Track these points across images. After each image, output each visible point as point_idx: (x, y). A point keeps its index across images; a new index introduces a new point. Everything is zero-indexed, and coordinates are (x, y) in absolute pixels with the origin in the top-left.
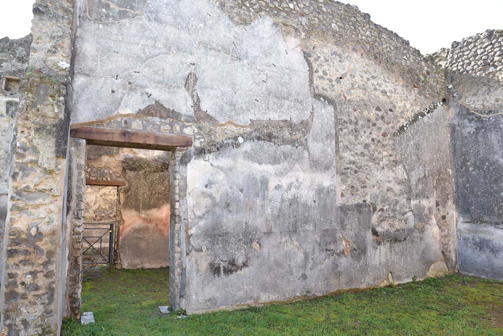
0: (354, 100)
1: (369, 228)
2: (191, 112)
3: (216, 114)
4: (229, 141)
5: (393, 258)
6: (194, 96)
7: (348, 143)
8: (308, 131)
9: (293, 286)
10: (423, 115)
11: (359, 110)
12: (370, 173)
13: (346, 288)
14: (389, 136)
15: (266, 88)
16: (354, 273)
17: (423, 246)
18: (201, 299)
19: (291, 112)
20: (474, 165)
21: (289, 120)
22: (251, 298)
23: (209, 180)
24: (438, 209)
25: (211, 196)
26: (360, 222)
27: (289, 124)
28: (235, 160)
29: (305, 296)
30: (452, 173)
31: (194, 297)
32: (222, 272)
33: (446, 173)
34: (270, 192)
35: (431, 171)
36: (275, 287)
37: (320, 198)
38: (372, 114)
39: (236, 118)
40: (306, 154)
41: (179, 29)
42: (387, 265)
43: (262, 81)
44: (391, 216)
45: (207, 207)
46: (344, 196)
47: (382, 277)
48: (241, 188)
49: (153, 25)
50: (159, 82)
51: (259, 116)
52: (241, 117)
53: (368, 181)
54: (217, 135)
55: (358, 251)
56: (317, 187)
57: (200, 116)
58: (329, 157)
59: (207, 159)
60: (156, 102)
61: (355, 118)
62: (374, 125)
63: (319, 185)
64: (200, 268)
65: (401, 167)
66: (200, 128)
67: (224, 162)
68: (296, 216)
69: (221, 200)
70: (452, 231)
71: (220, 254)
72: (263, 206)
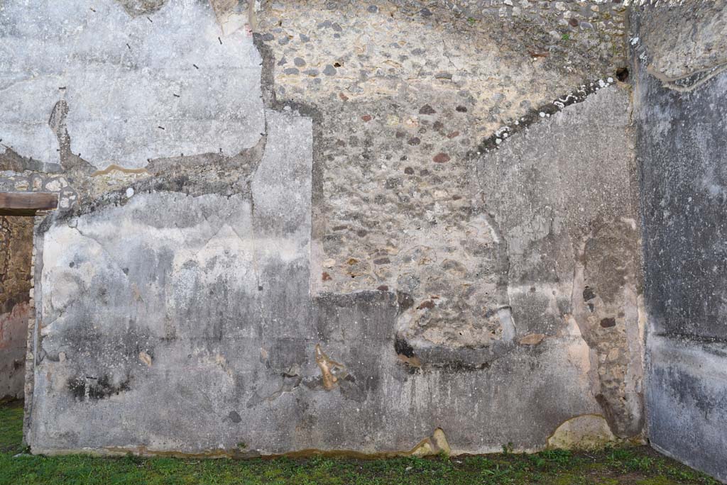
0: (364, 101)
1: (389, 339)
2: (57, 158)
3: (93, 156)
4: (112, 196)
5: (448, 402)
6: (61, 134)
7: (343, 180)
8: (254, 168)
9: (211, 431)
10: (551, 109)
11: (377, 118)
12: (400, 234)
13: (324, 447)
14: (453, 159)
15: (179, 106)
16: (347, 424)
17: (537, 381)
18: (52, 432)
19: (222, 139)
20: (669, 204)
21: (217, 151)
22: (133, 441)
23: (76, 256)
24: (591, 306)
25: (77, 280)
26: (364, 327)
27: (218, 160)
28: (118, 224)
29: (234, 451)
30: (637, 226)
31: (42, 428)
32: (87, 394)
33: (619, 228)
34: (174, 272)
35: (569, 224)
36: (176, 429)
37: (272, 283)
38: (411, 123)
39: (123, 159)
40: (246, 206)
41: (45, 40)
42: (430, 414)
43: (172, 95)
44: (451, 317)
45: (70, 296)
46: (330, 279)
47: (416, 436)
48: (125, 267)
49: (7, 41)
50: (14, 121)
51: (164, 152)
52: (133, 157)
53: (393, 249)
54: (96, 188)
55: (357, 382)
56: (266, 264)
57: (69, 163)
58: (297, 209)
59: (74, 224)
60: (8, 149)
61: (366, 133)
62: (414, 141)
63: (271, 260)
64: (53, 385)
65: (481, 218)
66: (70, 181)
67: (101, 227)
68: (221, 314)
69: (93, 285)
70: (632, 354)
71: (85, 366)
72: (161, 296)
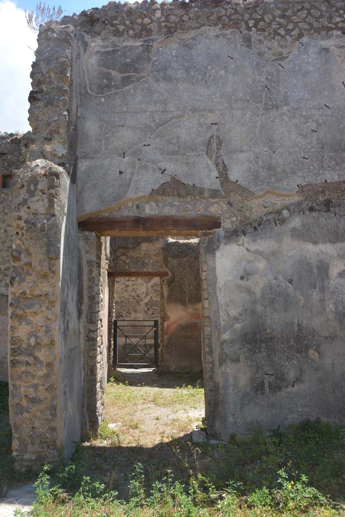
2: (217, 185)
3: (249, 183)
4: (270, 217)
6: (218, 164)
15: (317, 139)
18: (240, 422)
23: (245, 270)
25: (249, 291)
28: (279, 241)
31: (231, 419)
32: (267, 389)
34: (331, 281)
39: (277, 185)
41: (193, 83)
43: (310, 131)
45: (244, 305)
48: (289, 278)
49: (161, 85)
50: (174, 153)
51: (310, 179)
52: (285, 183)
54: (253, 210)
57: (229, 189)
59: (241, 242)
60: (173, 178)
64: (237, 383)
66: (230, 204)
67: (265, 245)
69: (263, 295)
71: (263, 365)
72: (322, 301)
